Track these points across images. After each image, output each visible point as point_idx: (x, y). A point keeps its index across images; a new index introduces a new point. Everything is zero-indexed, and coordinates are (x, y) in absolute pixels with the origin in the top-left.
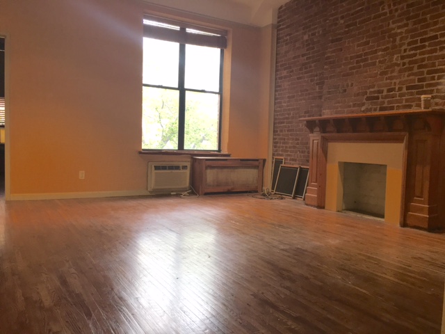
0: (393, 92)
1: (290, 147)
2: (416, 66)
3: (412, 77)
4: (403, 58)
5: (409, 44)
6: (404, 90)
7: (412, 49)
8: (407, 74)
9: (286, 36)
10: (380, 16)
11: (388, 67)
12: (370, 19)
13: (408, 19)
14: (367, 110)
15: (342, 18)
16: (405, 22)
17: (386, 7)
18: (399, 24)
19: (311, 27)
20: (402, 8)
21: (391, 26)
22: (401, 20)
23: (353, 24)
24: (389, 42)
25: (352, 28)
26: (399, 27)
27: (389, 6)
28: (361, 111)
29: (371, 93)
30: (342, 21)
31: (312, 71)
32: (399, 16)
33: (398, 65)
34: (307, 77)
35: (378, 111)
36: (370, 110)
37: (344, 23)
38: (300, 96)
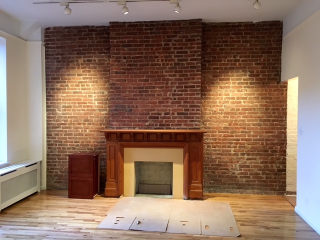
0: (168, 115)
2: (182, 101)
3: (180, 108)
5: (177, 87)
6: (176, 115)
7: (179, 91)
8: (177, 105)
10: (156, 65)
11: (164, 99)
12: (148, 65)
13: (176, 72)
14: (150, 125)
15: (125, 58)
16: (174, 73)
17: (160, 60)
18: (170, 74)
19: (87, 55)
20: (171, 64)
21: (164, 73)
22: (171, 72)
23: (134, 65)
24: (163, 83)
25: (133, 67)
26: (170, 76)
27: (162, 61)
28: (145, 125)
29: (152, 114)
30: (125, 61)
31: (90, 89)
32: (169, 68)
33: (171, 99)
34: (84, 93)
35: (158, 127)
36: (153, 125)
37: (127, 62)
38: (78, 107)
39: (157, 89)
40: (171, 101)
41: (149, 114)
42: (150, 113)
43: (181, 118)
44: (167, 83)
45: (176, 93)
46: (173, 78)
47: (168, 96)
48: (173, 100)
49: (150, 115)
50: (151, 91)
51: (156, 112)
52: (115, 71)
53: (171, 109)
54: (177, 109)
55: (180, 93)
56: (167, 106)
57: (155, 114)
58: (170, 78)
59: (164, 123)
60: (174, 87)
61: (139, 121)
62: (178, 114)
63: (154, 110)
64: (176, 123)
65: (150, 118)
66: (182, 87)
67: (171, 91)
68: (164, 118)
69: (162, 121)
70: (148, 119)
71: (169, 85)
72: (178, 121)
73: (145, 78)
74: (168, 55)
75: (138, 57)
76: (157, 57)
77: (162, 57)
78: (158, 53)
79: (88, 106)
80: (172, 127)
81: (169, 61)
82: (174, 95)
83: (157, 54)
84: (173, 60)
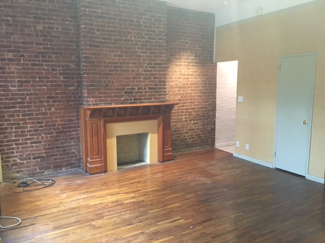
0: (141, 90)
2: (152, 77)
3: (151, 83)
5: (148, 64)
6: (147, 90)
7: (149, 67)
8: (148, 80)
10: (129, 41)
11: (137, 74)
12: (122, 40)
13: (146, 49)
14: (125, 100)
15: (98, 30)
16: (145, 50)
17: (133, 37)
18: (141, 50)
20: (143, 42)
21: (137, 50)
22: (143, 49)
23: (108, 39)
24: (136, 59)
25: (108, 41)
26: (142, 52)
27: (135, 37)
28: (121, 100)
29: (127, 89)
30: (98, 33)
32: (141, 45)
33: (143, 75)
35: (132, 101)
36: (128, 100)
37: (100, 35)
39: (131, 65)
40: (143, 76)
41: (124, 89)
42: (126, 88)
43: (151, 92)
44: (139, 60)
45: (147, 69)
46: (145, 55)
47: (140, 72)
48: (144, 76)
49: (126, 90)
50: (126, 67)
51: (130, 87)
52: (89, 43)
53: (143, 84)
54: (148, 84)
55: (150, 69)
56: (140, 82)
57: (130, 89)
58: (142, 54)
59: (137, 97)
60: (145, 63)
61: (115, 96)
62: (149, 89)
63: (129, 85)
64: (148, 97)
65: (126, 93)
66: (151, 64)
67: (143, 67)
68: (137, 92)
69: (136, 96)
70: (123, 94)
71: (141, 61)
72: (149, 96)
73: (119, 53)
74: (139, 32)
75: (112, 31)
76: (130, 33)
77: (134, 33)
78: (131, 29)
80: (144, 101)
81: (141, 38)
82: (145, 71)
83: (129, 30)
84: (144, 38)
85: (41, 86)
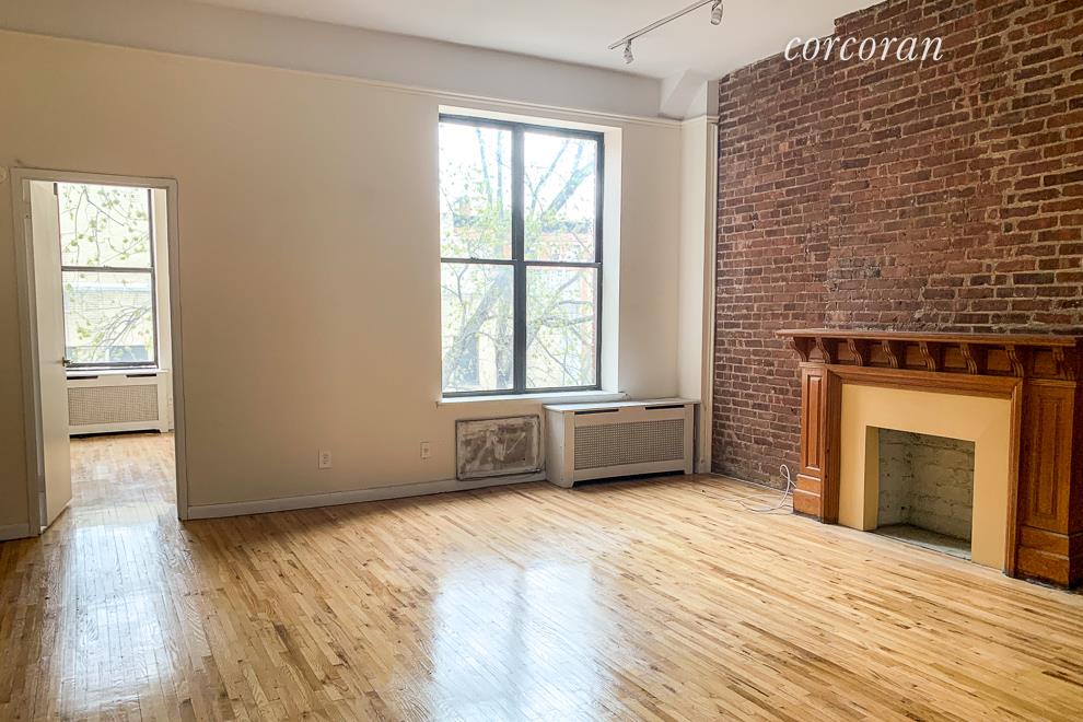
0: (986, 285)
1: (753, 380)
2: (1036, 233)
3: (1026, 257)
4: (1005, 213)
5: (1020, 186)
6: (1010, 283)
7: (1025, 197)
8: (1014, 249)
9: (739, 141)
10: (953, 119)
11: (973, 231)
12: (929, 125)
13: (1016, 131)
14: (927, 318)
15: (867, 116)
16: (1009, 137)
17: (966, 102)
18: (995, 141)
19: (797, 127)
20: (1003, 108)
21: (979, 143)
22: (1000, 133)
23: (891, 133)
24: (974, 178)
25: (889, 140)
26: (997, 148)
27: (974, 100)
28: (913, 320)
29: (935, 282)
30: (867, 125)
31: (799, 220)
32: (997, 123)
33: (995, 229)
34: (789, 232)
35: (949, 325)
36: (934, 319)
37: (872, 128)
38: (774, 271)
39: (954, 200)
40: (997, 236)
41: (925, 283)
42: (930, 278)
43: (1027, 292)
44: (986, 176)
45: (1016, 204)
46: (1007, 154)
47: (987, 221)
48: (1002, 233)
49: (929, 287)
50: (935, 210)
51: (946, 275)
52: (842, 159)
53: (995, 262)
54: (1017, 262)
55: (1028, 203)
56: (980, 255)
57: (943, 282)
58: (997, 155)
59: (968, 310)
60: (1009, 184)
61: (898, 307)
62: (1018, 279)
63: (942, 270)
64: (1009, 311)
65: (929, 295)
66: (1036, 182)
67: (998, 201)
68: (971, 294)
69: (965, 307)
70: (921, 298)
71: (993, 180)
72: (1016, 305)
73: (918, 169)
75: (901, 107)
76: (958, 92)
77: (973, 88)
78: (962, 78)
79: (794, 269)
80: (995, 327)
83: (958, 84)
84: (1009, 92)
85: (776, 280)
